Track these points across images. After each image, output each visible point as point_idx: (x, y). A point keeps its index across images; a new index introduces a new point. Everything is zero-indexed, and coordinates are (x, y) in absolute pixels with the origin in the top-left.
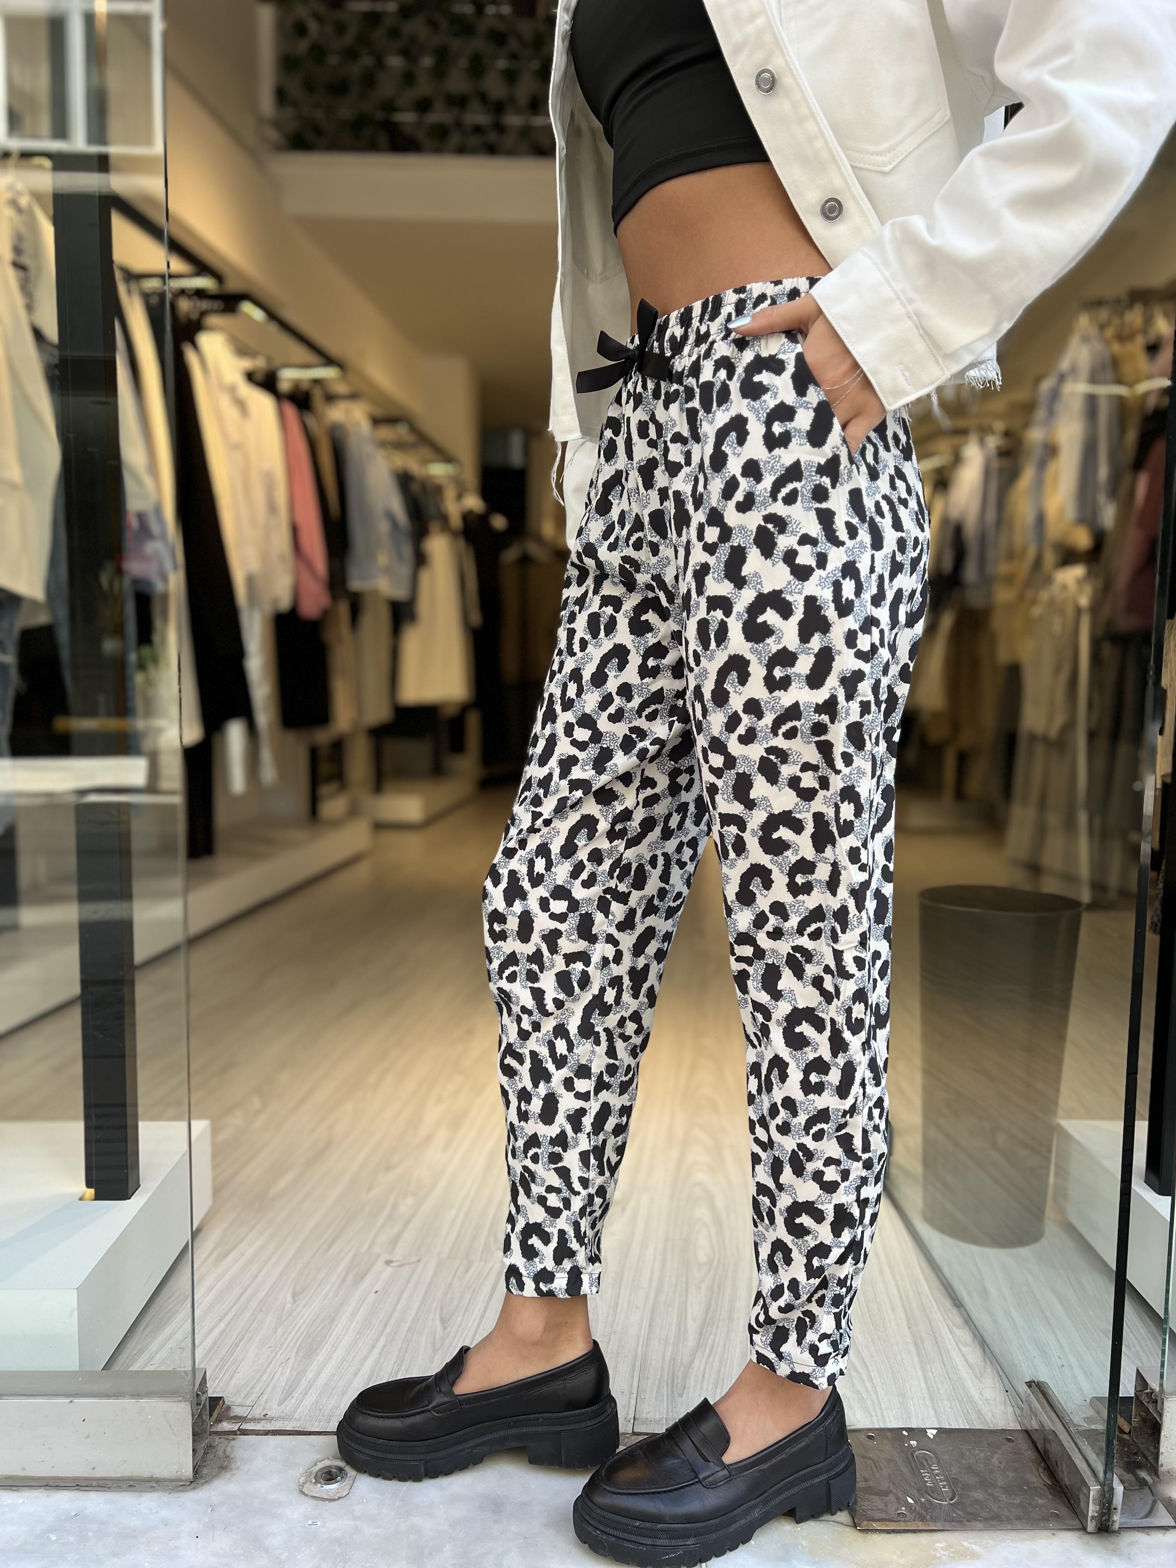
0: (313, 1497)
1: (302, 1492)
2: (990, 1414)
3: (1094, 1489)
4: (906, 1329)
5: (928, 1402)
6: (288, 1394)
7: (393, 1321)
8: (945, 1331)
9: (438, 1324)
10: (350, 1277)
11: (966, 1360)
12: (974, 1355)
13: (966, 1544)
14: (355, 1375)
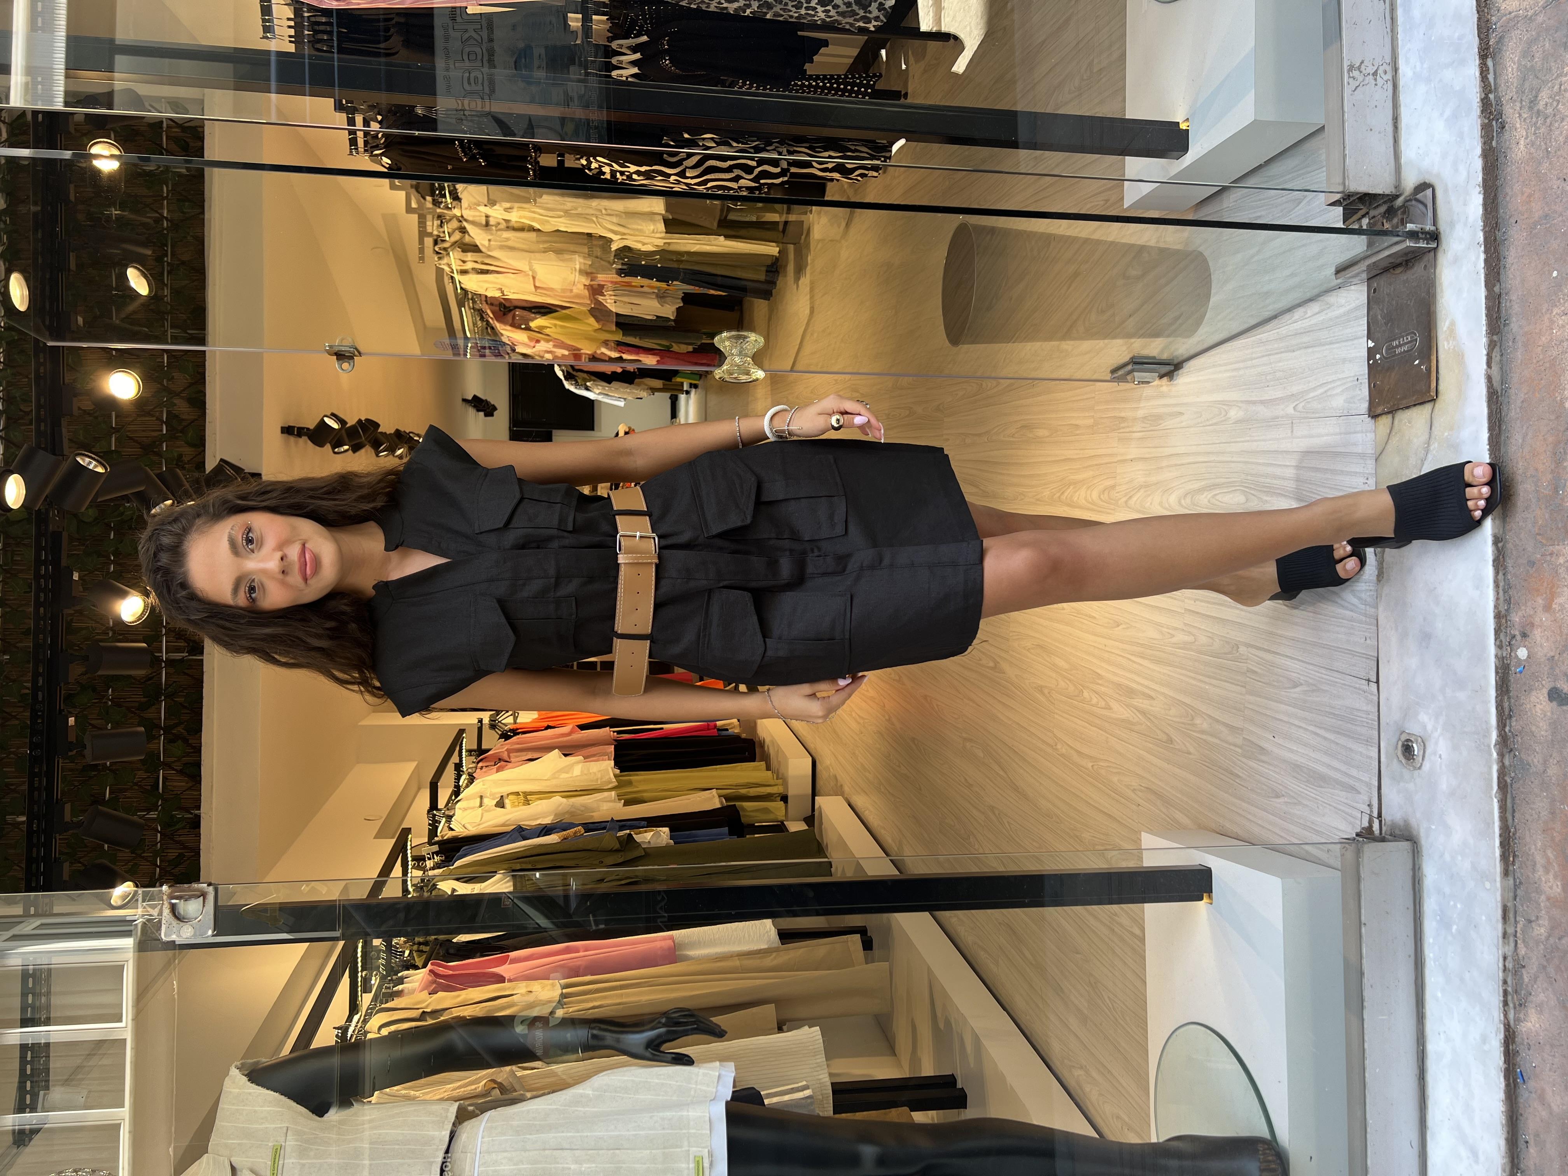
0: (1423, 759)
1: (1420, 768)
2: (1357, 302)
3: (1409, 243)
4: (1295, 353)
5: (1350, 343)
6: (1353, 789)
7: (1297, 722)
8: (1296, 326)
9: (1298, 689)
10: (1263, 758)
11: (1317, 314)
12: (1315, 307)
13: (1445, 329)
14: (1337, 744)
